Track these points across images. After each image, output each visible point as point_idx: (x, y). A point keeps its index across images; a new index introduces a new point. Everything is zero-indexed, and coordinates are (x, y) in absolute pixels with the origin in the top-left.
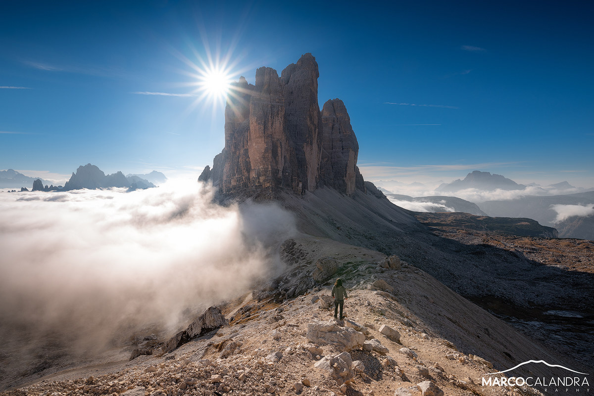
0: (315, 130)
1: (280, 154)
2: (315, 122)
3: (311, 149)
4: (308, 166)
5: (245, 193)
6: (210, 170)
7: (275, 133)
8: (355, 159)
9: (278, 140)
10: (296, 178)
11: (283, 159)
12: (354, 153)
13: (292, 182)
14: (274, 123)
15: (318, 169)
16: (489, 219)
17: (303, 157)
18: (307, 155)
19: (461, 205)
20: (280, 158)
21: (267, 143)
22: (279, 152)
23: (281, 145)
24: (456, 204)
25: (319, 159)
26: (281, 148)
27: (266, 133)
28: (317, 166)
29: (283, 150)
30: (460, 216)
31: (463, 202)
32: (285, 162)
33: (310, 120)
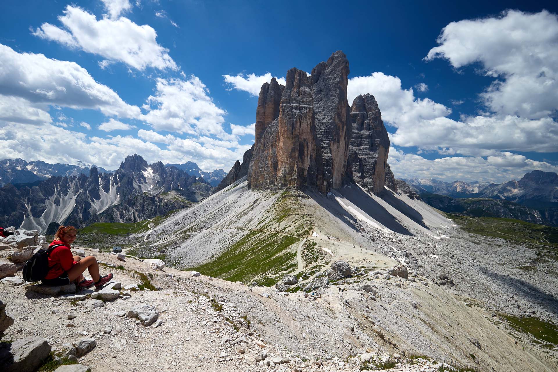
0: (343, 127)
1: (306, 154)
2: (343, 120)
3: (338, 147)
4: (334, 163)
5: (271, 190)
6: (240, 164)
7: (302, 133)
8: (385, 156)
9: (305, 140)
10: (321, 176)
11: (309, 158)
12: (384, 149)
13: (317, 180)
14: (302, 124)
15: (344, 166)
16: (550, 229)
17: (329, 155)
18: (334, 153)
19: (515, 209)
20: (306, 157)
21: (294, 143)
22: (306, 152)
23: (308, 145)
24: (508, 208)
25: (346, 155)
26: (308, 148)
27: (293, 134)
28: (343, 163)
29: (310, 149)
30: (510, 223)
31: (517, 207)
32: (311, 161)
33: (338, 118)
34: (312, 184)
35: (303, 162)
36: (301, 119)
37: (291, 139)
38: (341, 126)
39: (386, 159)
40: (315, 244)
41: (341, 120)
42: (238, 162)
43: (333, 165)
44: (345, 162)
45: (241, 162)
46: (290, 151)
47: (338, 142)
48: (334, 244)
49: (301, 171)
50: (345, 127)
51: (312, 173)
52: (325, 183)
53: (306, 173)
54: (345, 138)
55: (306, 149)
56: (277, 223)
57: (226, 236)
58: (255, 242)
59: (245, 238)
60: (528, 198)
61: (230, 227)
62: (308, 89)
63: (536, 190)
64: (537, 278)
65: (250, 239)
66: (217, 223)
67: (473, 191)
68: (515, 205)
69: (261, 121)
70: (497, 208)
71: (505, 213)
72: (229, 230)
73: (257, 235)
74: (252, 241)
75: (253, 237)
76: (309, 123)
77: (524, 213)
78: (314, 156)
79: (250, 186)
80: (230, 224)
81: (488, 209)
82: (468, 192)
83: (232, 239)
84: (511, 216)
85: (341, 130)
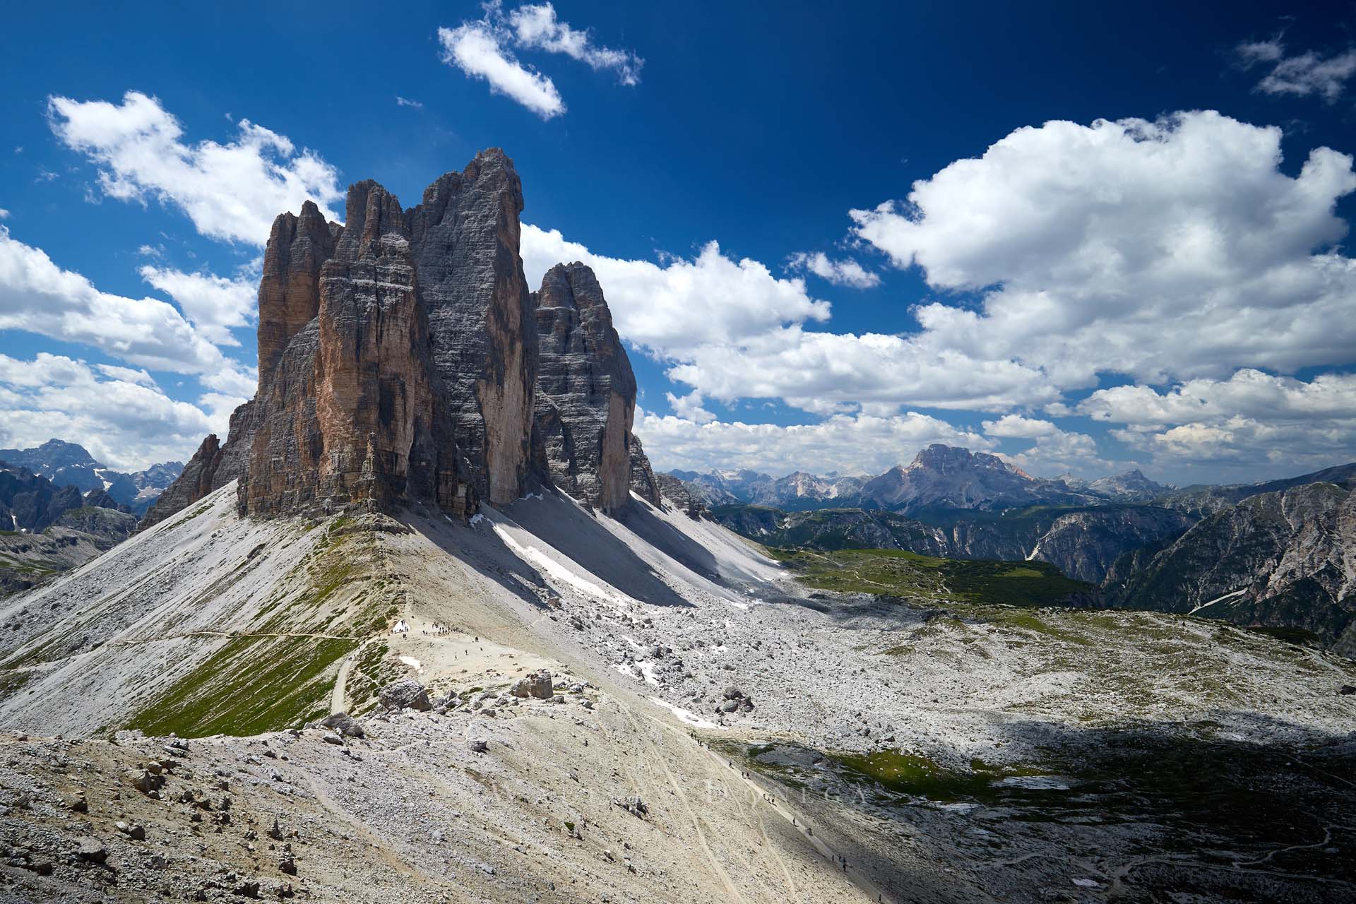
0: (512, 344)
1: (399, 414)
2: (511, 325)
3: (501, 395)
4: (490, 438)
5: (305, 516)
6: (220, 445)
7: (387, 359)
8: (625, 417)
9: (396, 376)
10: (449, 473)
11: (409, 426)
12: (621, 401)
13: (438, 484)
14: (385, 333)
15: (524, 443)
16: (953, 565)
17: (477, 416)
18: (489, 412)
19: (901, 529)
20: (401, 424)
21: (364, 385)
22: (399, 408)
23: (404, 391)
24: (889, 527)
25: (527, 417)
26: (404, 397)
27: (361, 359)
28: (520, 437)
29: (411, 402)
30: (887, 559)
31: (905, 524)
32: (417, 433)
33: (496, 320)
34: (424, 494)
35: (392, 436)
36: (383, 321)
37: (354, 374)
38: (506, 341)
39: (629, 425)
40: (384, 650)
41: (506, 326)
42: (213, 440)
43: (487, 442)
44: (526, 433)
45: (223, 440)
46: (354, 406)
47: (500, 383)
48: (431, 645)
49: (386, 461)
50: (519, 346)
51: (424, 464)
52: (462, 491)
53: (404, 465)
54: (522, 373)
55: (399, 401)
56: (311, 606)
57: (154, 663)
58: (241, 667)
59: (214, 659)
60: (925, 502)
61: (170, 633)
62: (403, 241)
63: (937, 485)
64: (914, 669)
65: (228, 661)
66: (127, 626)
67: (828, 493)
68: (901, 519)
69: (274, 320)
70: (869, 528)
71: (883, 536)
72: (166, 642)
73: (251, 649)
74: (233, 666)
75: (238, 655)
76: (406, 331)
77: (917, 535)
78: (426, 418)
79: (245, 508)
80: (170, 625)
81: (852, 532)
82: (820, 496)
83: (172, 670)
84: (895, 543)
85: (507, 353)
